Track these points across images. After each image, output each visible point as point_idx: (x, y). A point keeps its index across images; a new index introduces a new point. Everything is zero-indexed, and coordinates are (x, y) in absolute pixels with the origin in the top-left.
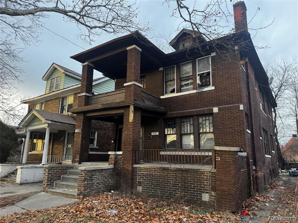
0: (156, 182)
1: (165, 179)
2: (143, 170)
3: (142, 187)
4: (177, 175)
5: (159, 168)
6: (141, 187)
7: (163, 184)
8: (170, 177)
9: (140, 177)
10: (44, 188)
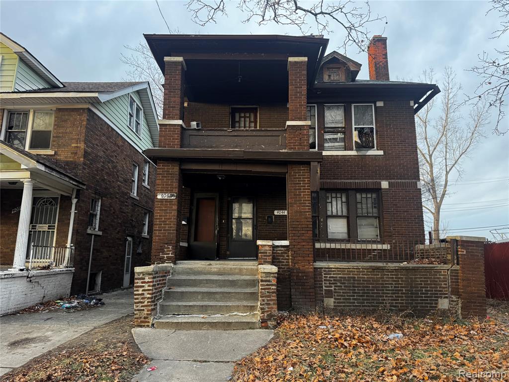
0: (361, 290)
1: (378, 284)
2: (334, 271)
3: (335, 299)
4: (399, 276)
5: (368, 268)
6: (333, 300)
7: (376, 291)
8: (387, 281)
9: (329, 283)
10: (141, 318)
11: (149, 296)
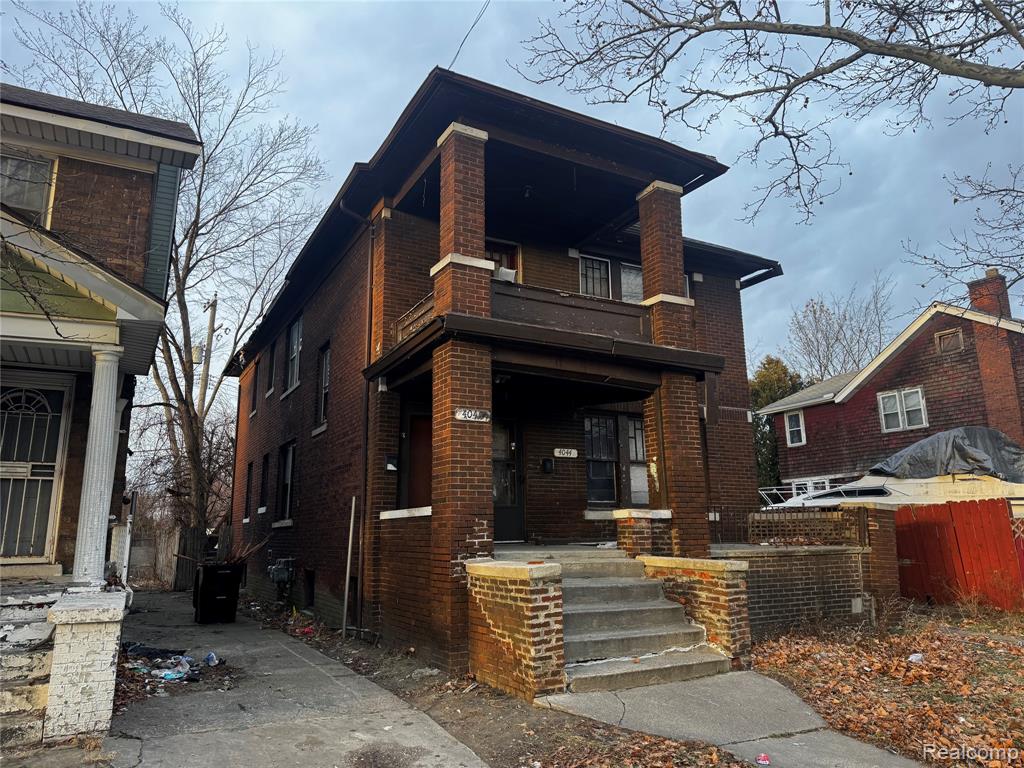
0: (768, 592)
4: (809, 566)
7: (784, 593)
10: (546, 674)
11: (558, 626)
